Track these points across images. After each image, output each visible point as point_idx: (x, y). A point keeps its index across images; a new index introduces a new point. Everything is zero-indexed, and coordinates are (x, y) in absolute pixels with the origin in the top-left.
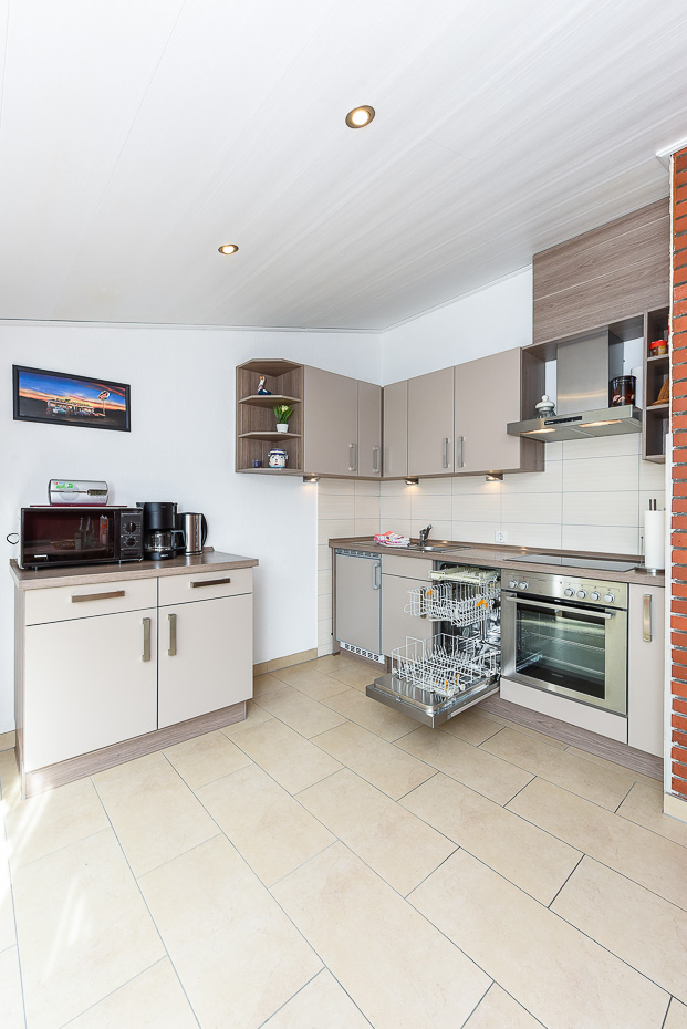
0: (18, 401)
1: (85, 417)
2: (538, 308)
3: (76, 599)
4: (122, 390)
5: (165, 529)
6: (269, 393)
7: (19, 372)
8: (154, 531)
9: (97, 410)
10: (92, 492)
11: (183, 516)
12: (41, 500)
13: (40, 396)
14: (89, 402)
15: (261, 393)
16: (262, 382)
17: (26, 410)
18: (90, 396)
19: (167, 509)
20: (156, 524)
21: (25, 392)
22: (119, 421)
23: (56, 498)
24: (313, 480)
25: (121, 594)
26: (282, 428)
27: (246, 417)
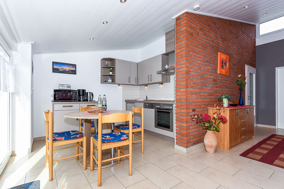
0: (53, 68)
1: (67, 71)
2: (167, 45)
3: (63, 106)
4: (74, 66)
5: (83, 95)
6: (108, 65)
7: (53, 63)
8: (81, 95)
9: (69, 70)
10: (67, 87)
11: (87, 93)
12: (57, 88)
13: (57, 67)
14: (67, 68)
15: (106, 65)
16: (106, 63)
17: (55, 70)
18: (68, 67)
19: (84, 91)
20: (81, 94)
21: (55, 67)
22: (74, 72)
23: (60, 88)
24: (120, 85)
25: (72, 106)
26: (111, 73)
27: (103, 71)
